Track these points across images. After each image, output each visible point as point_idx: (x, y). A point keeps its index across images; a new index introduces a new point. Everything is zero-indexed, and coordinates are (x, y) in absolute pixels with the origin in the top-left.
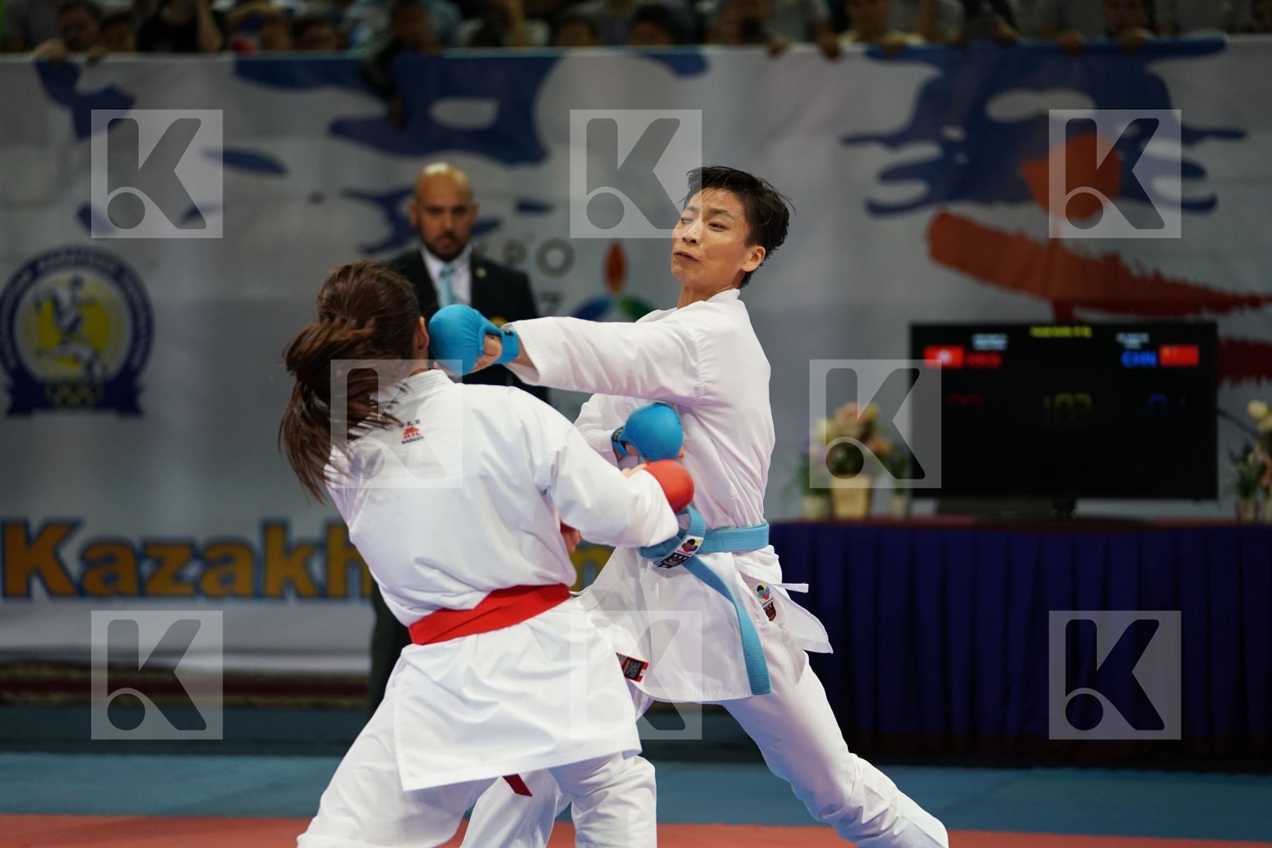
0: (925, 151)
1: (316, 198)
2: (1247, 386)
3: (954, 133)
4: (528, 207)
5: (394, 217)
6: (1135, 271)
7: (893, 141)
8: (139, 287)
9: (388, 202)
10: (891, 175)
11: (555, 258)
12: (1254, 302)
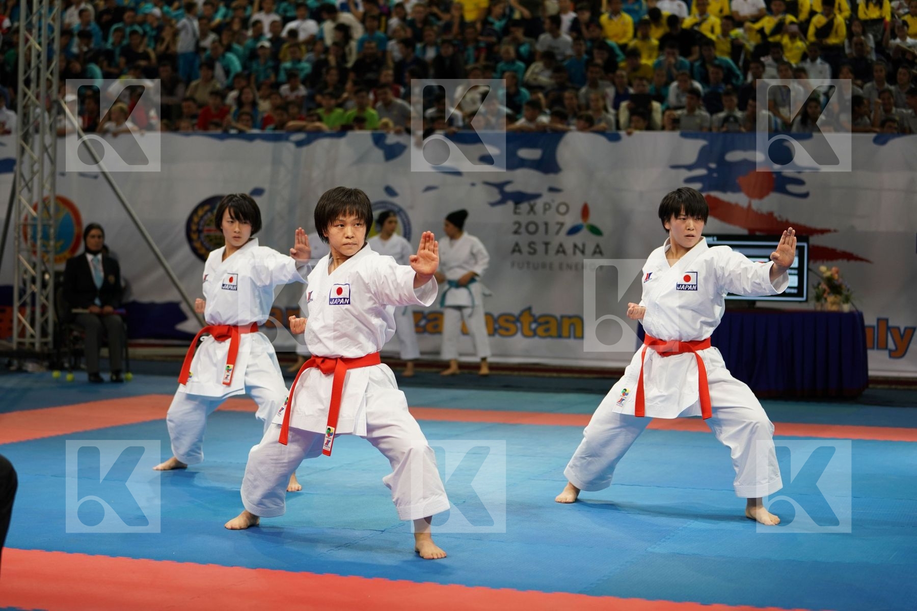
0: (702, 172)
1: (473, 185)
2: (818, 263)
3: (713, 166)
4: (552, 190)
5: (502, 192)
6: (779, 219)
7: (689, 168)
8: (407, 217)
9: (500, 186)
10: (689, 180)
11: (563, 209)
12: (823, 232)
